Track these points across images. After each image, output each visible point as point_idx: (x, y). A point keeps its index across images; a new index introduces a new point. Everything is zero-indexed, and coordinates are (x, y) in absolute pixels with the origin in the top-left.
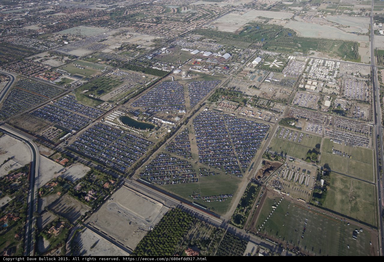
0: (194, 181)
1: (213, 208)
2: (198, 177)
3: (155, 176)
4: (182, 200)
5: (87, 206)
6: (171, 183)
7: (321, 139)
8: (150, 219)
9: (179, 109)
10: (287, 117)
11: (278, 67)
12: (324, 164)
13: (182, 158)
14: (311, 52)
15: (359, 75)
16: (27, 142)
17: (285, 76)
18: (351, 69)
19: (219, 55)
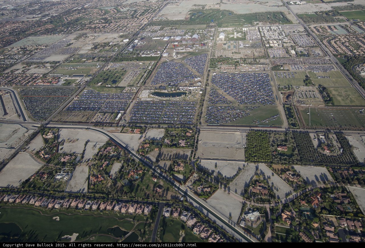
0: (247, 115)
1: (273, 125)
2: (247, 112)
3: (218, 120)
4: (250, 127)
5: (187, 149)
6: (233, 120)
7: (306, 73)
8: (239, 142)
9: (193, 78)
10: (274, 65)
11: (241, 37)
12: (318, 85)
13: (227, 105)
14: (255, 23)
15: (299, 32)
16: (88, 128)
17: (251, 42)
18: (291, 29)
19: (189, 37)
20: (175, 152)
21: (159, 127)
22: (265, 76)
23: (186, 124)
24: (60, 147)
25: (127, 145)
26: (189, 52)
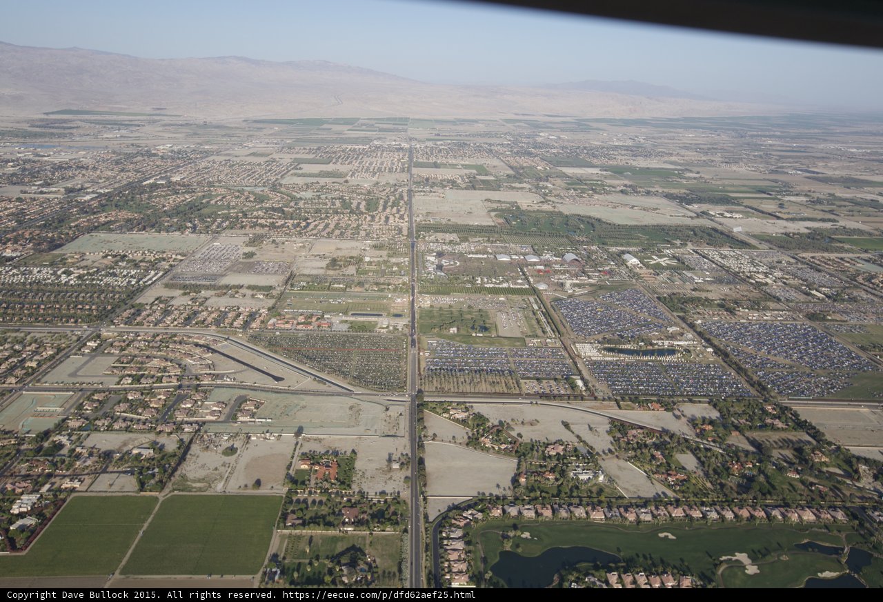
0: (849, 385)
3: (800, 391)
11: (674, 264)
13: (788, 370)
14: (678, 242)
15: (789, 263)
16: (531, 403)
17: (707, 273)
18: (766, 257)
19: (555, 258)
20: (778, 437)
21: (691, 401)
22: (809, 327)
23: (741, 396)
24: (514, 434)
25: (663, 428)
26: (591, 285)
